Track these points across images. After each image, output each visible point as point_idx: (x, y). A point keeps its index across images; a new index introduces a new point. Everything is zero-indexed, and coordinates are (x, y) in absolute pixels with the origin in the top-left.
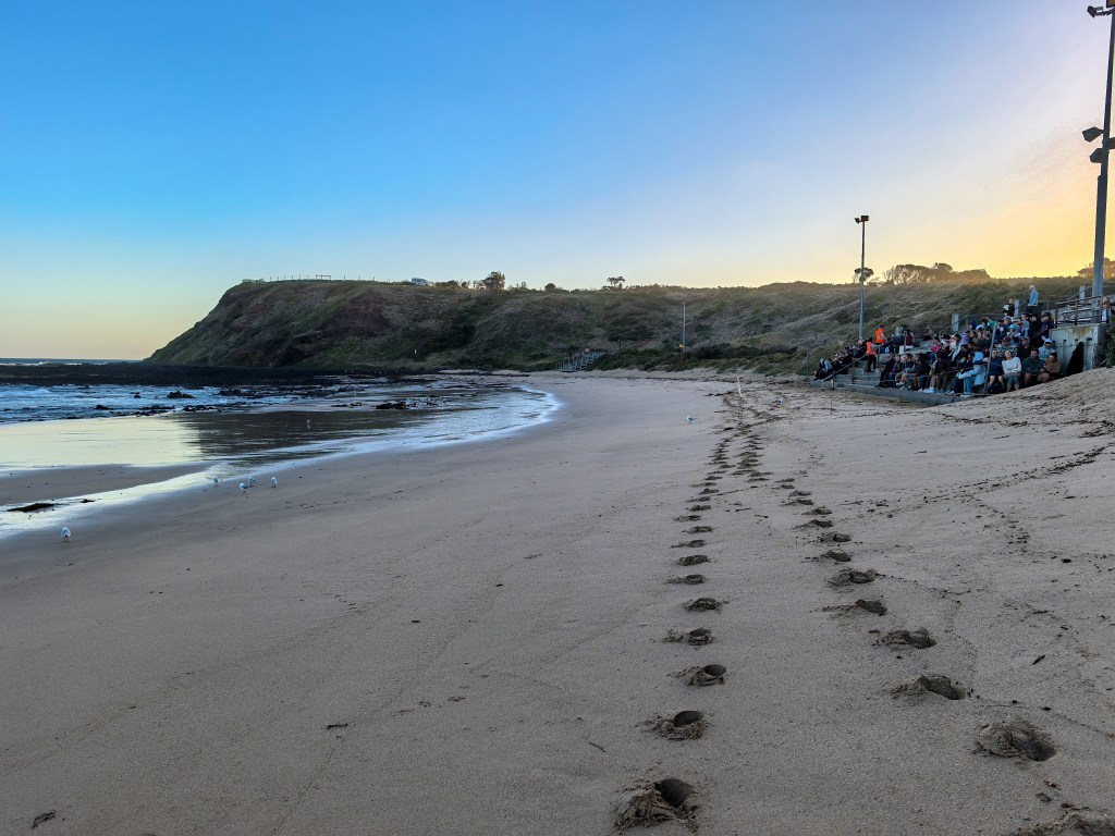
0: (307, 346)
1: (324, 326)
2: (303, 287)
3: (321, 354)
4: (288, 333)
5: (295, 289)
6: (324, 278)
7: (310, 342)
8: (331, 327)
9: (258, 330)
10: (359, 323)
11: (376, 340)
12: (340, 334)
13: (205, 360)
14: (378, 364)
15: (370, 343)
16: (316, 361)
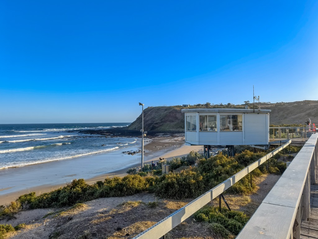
0: (157, 125)
1: (162, 120)
2: (160, 109)
3: (160, 127)
4: (154, 122)
5: (158, 109)
6: (165, 106)
7: (158, 124)
8: (163, 120)
9: (148, 121)
10: (170, 119)
11: (174, 123)
12: (165, 122)
13: (135, 129)
14: (173, 130)
15: (172, 124)
16: (159, 129)
